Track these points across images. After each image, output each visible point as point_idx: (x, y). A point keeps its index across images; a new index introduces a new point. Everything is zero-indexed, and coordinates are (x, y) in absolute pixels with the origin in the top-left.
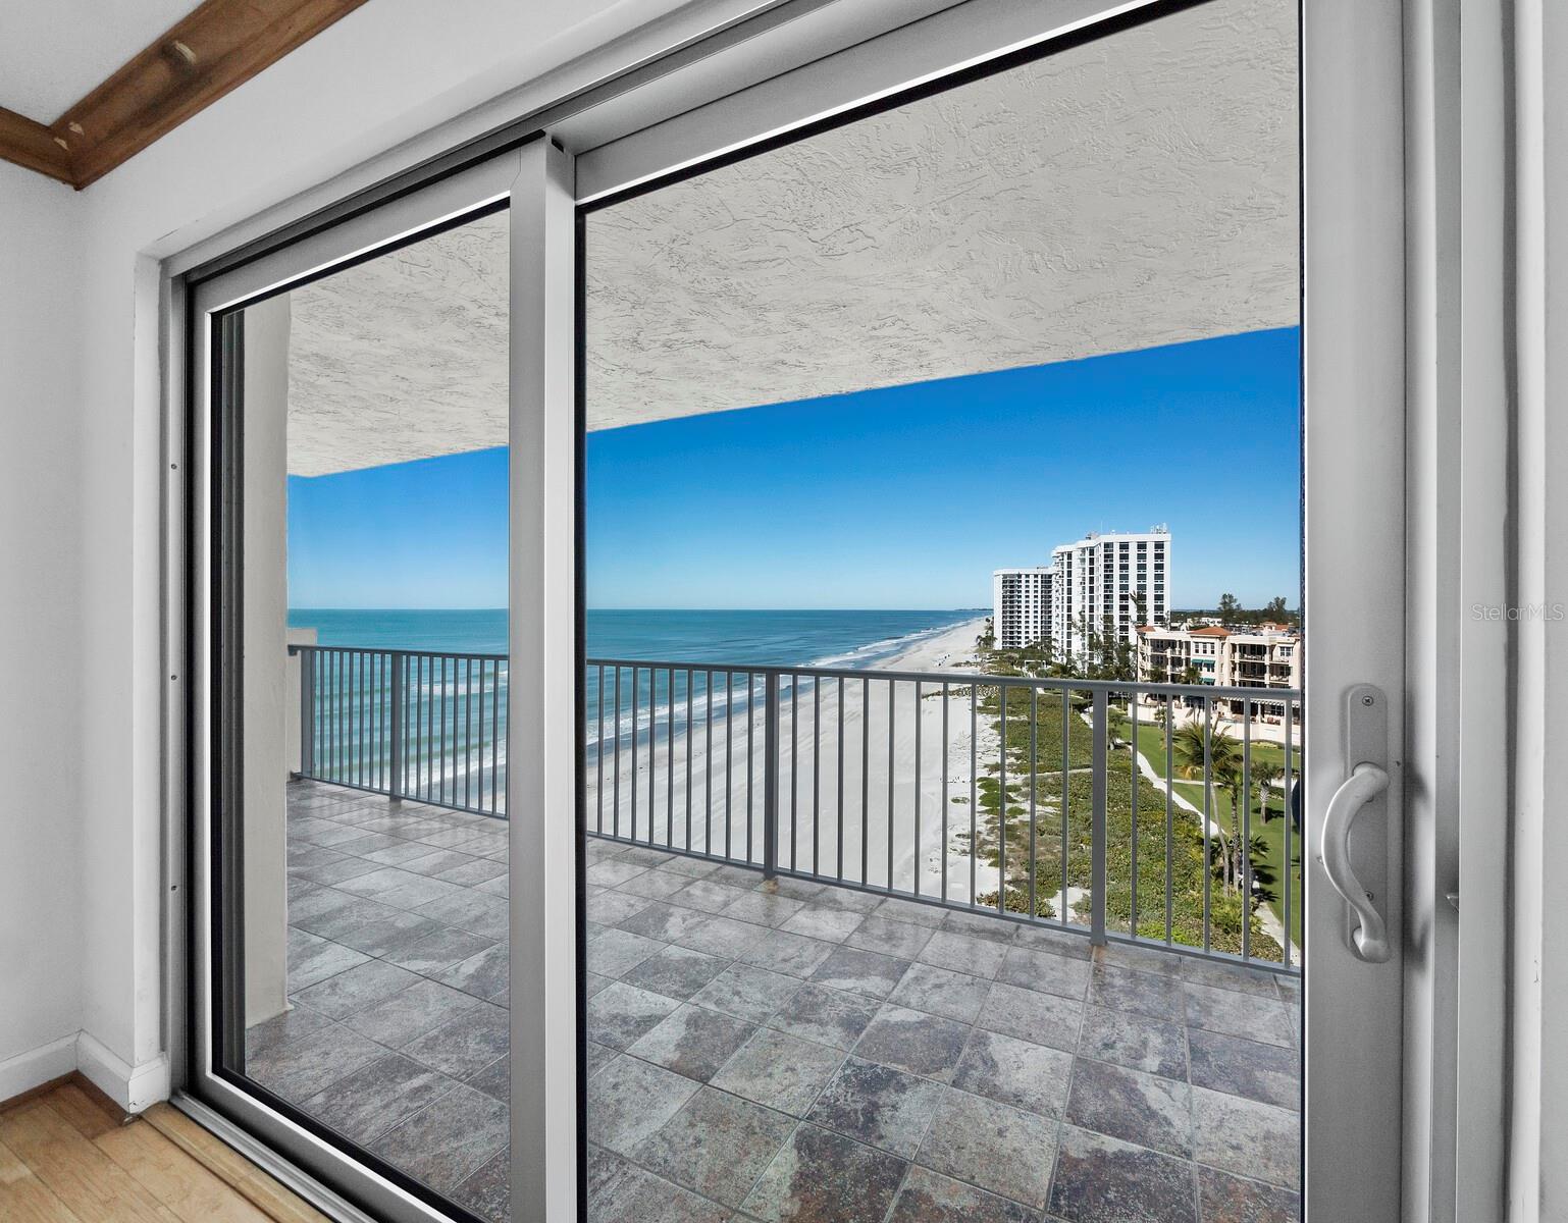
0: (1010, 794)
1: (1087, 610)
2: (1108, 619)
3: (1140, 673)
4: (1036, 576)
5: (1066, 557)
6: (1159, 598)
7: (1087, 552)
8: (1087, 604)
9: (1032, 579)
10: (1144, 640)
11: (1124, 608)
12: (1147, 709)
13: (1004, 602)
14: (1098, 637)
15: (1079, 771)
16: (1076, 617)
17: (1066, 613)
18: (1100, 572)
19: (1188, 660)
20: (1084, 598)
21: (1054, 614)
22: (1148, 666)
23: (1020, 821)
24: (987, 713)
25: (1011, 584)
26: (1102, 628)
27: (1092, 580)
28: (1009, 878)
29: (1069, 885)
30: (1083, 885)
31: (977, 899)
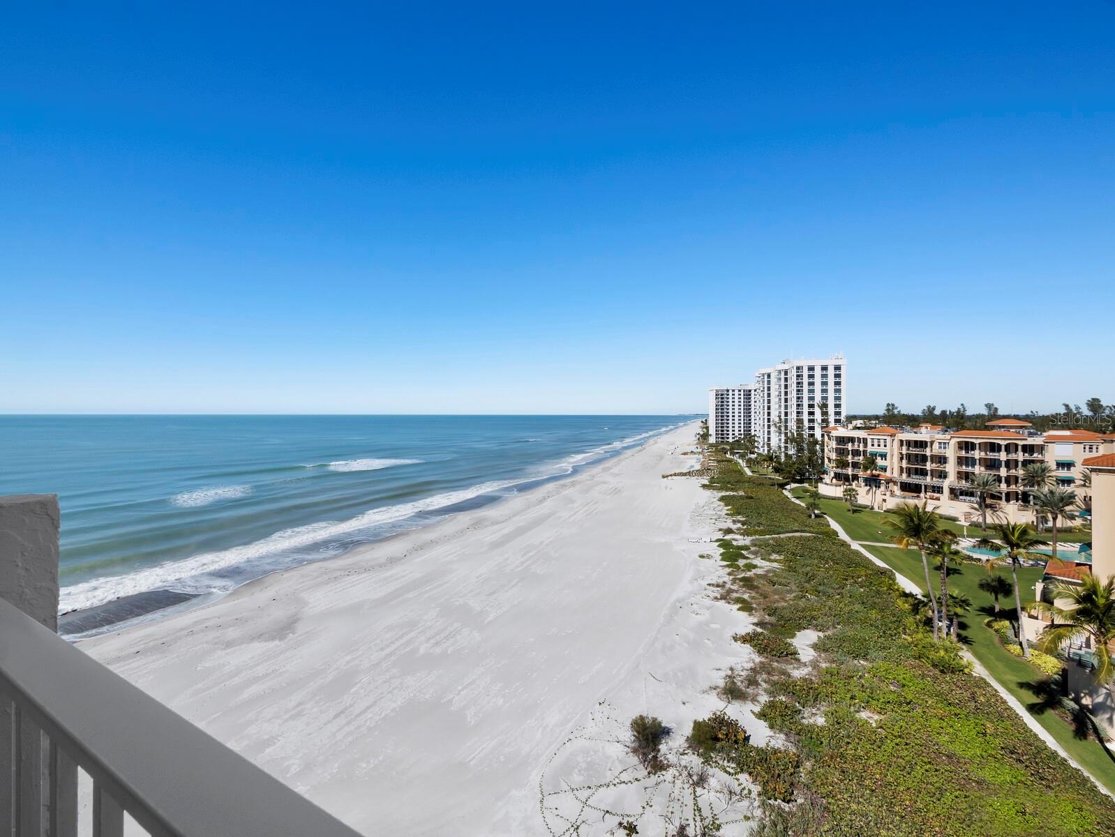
0: (743, 552)
1: (783, 415)
2: (800, 421)
3: (826, 461)
5: (766, 377)
6: (838, 406)
7: (782, 373)
8: (783, 410)
10: (829, 437)
11: (812, 414)
12: (834, 488)
14: (793, 434)
16: (775, 419)
17: (766, 417)
18: (793, 388)
19: (865, 452)
20: (780, 406)
22: (834, 456)
23: (755, 574)
24: (713, 490)
26: (795, 428)
27: (786, 393)
28: (755, 620)
29: (804, 628)
30: (816, 628)
31: (734, 638)
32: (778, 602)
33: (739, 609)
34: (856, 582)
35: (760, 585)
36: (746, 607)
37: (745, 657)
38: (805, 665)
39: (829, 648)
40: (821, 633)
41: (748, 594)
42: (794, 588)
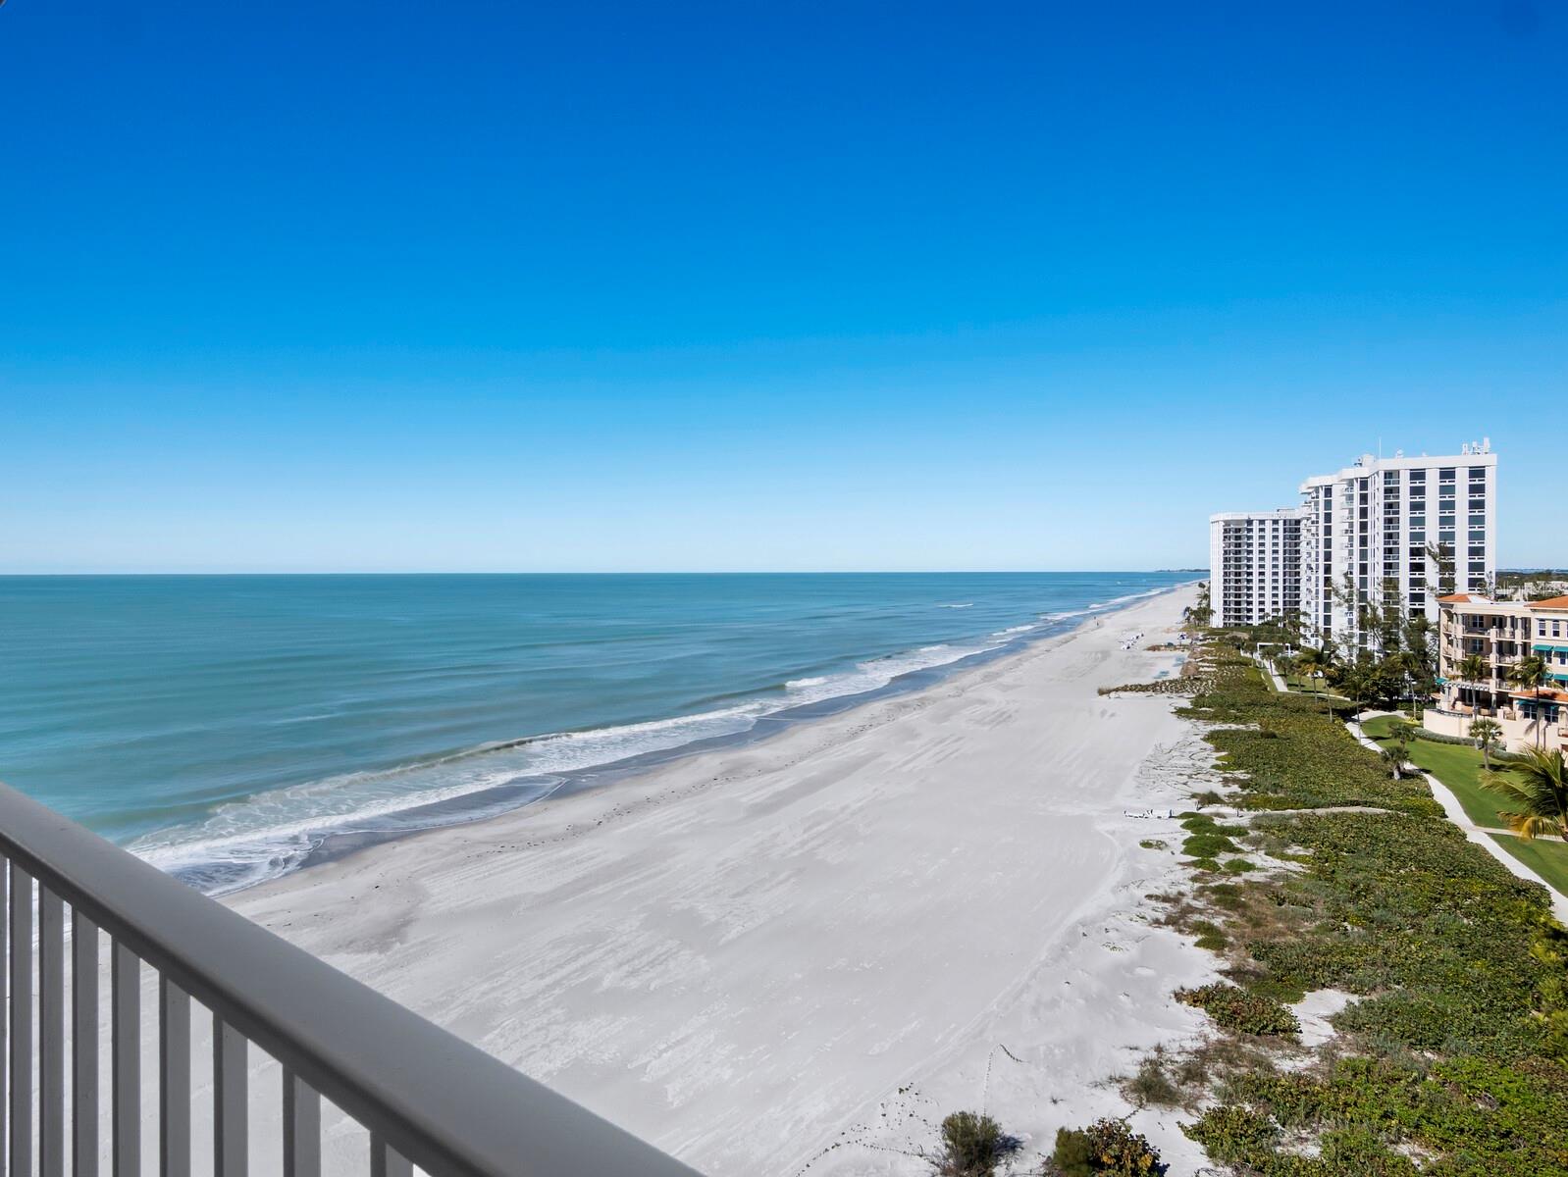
0: (1231, 839)
1: (1356, 570)
2: (1391, 584)
3: (1444, 664)
4: (1275, 522)
5: (1322, 493)
6: (1476, 552)
7: (1357, 486)
8: (1356, 561)
9: (1269, 526)
10: (1451, 616)
11: (1418, 567)
12: (1456, 719)
13: (1226, 560)
14: (1374, 610)
15: (1341, 809)
16: (1338, 579)
17: (1321, 575)
18: (1376, 516)
19: (1526, 647)
20: (1351, 553)
21: (1303, 577)
22: (1458, 654)
23: (1246, 881)
24: (1198, 719)
25: (1237, 535)
26: (1380, 597)
27: (1364, 527)
28: (1227, 966)
29: (1324, 986)
30: (1348, 987)
31: (1176, 995)
32: (1283, 934)
33: (1197, 944)
34: (1457, 906)
35: (1252, 903)
36: (1213, 940)
37: (1193, 1029)
38: (1308, 1052)
39: (1364, 1024)
40: (1356, 996)
41: (1224, 918)
42: (1320, 909)
